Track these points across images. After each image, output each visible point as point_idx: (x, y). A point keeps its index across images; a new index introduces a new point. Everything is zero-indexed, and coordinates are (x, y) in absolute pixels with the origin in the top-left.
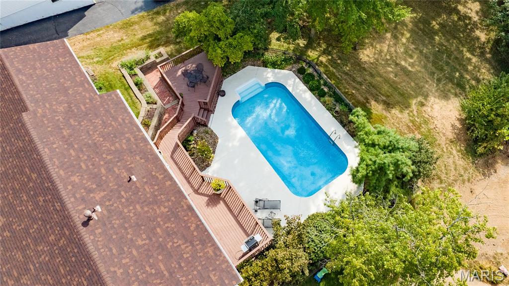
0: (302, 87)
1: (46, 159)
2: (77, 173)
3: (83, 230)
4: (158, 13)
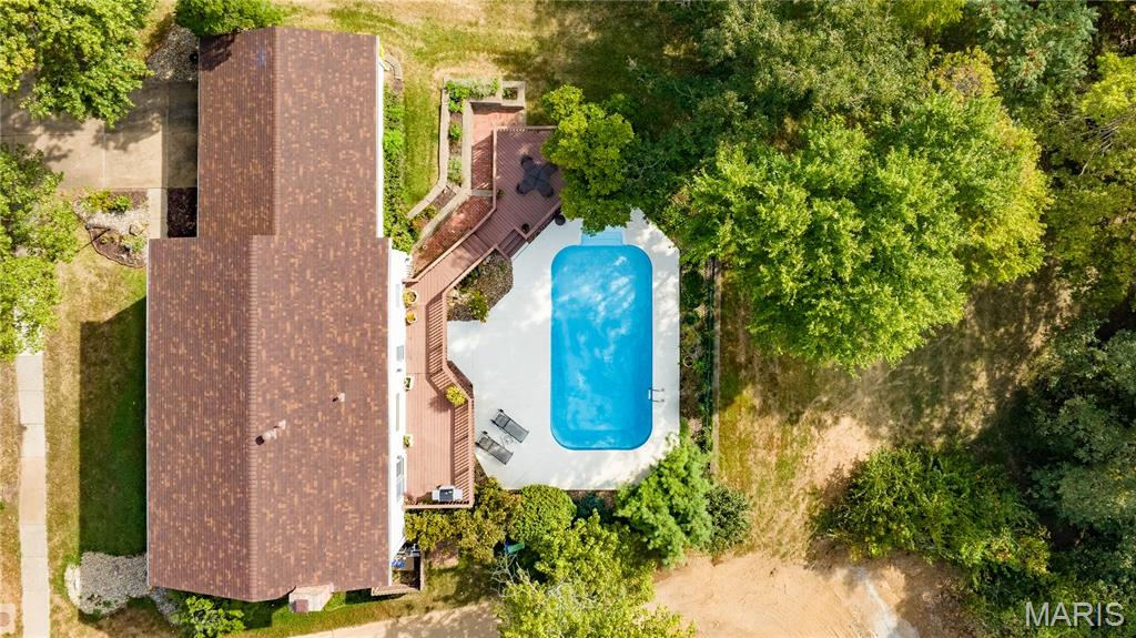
1: (254, 324)
2: (282, 361)
3: (254, 446)
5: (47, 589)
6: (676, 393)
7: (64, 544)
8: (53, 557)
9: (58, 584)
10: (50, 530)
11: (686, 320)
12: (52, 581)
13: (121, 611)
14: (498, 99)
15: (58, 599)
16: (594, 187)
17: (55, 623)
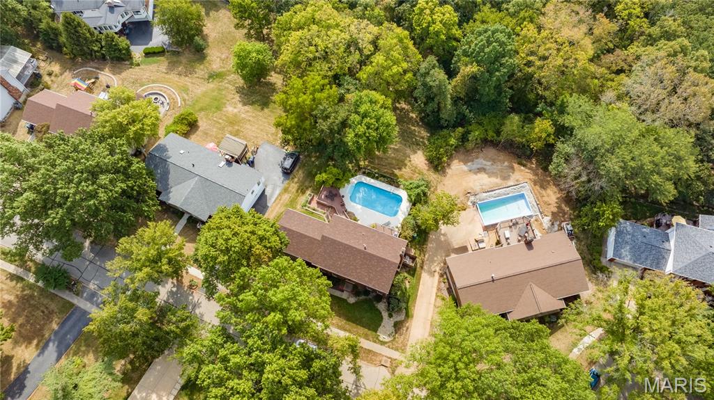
0: (368, 179)
1: (341, 241)
2: (351, 240)
3: (366, 250)
4: (293, 178)
5: (383, 347)
6: (393, 187)
7: (373, 338)
8: (375, 342)
9: (383, 343)
10: (368, 340)
11: (377, 178)
12: (381, 345)
13: (395, 330)
14: (310, 198)
15: (387, 345)
16: (340, 177)
17: (392, 348)
